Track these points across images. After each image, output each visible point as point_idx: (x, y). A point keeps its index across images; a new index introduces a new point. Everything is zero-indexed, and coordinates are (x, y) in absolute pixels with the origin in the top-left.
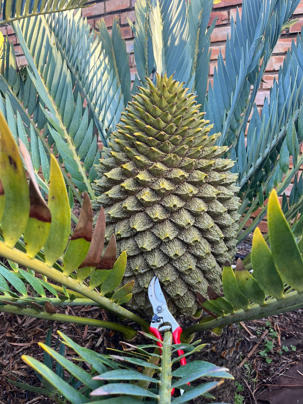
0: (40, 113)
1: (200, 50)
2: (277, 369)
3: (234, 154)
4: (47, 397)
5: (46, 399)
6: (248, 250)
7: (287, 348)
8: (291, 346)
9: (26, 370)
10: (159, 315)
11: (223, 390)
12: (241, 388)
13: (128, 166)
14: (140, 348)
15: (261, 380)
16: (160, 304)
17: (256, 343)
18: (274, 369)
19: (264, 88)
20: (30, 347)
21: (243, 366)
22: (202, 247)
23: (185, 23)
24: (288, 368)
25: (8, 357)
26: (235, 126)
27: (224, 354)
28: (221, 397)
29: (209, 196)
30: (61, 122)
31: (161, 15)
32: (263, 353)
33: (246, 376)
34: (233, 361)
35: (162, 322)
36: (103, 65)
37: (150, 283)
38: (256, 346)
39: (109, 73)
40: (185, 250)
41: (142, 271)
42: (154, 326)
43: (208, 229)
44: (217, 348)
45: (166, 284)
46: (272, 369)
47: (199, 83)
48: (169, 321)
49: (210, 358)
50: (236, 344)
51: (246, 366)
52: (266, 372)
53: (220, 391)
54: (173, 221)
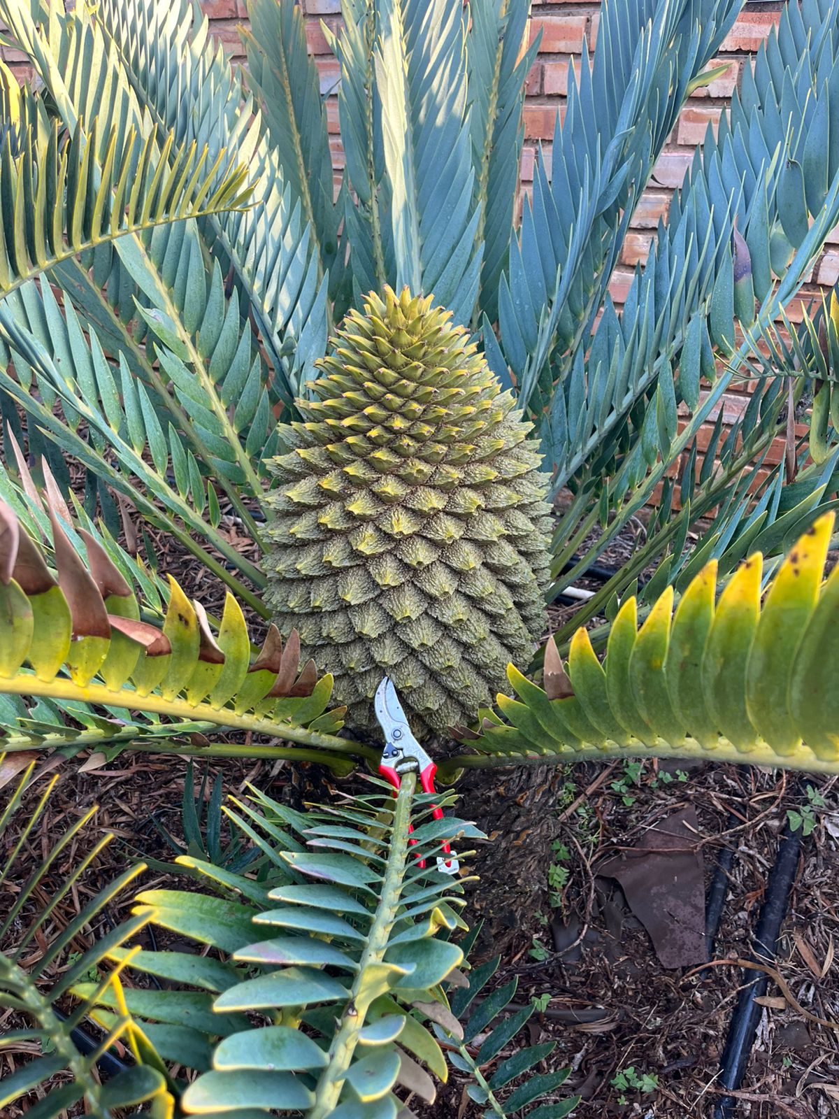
0: (122, 282)
1: (501, 111)
2: (643, 818)
3: (561, 397)
4: (178, 876)
5: (176, 880)
6: (621, 550)
7: (668, 775)
8: (678, 772)
9: (128, 825)
10: (397, 745)
11: (521, 860)
12: (567, 854)
13: (331, 481)
14: (361, 800)
15: (609, 839)
16: (397, 725)
17: (607, 766)
18: (637, 818)
19: (680, 142)
20: (131, 779)
21: (576, 811)
22: (472, 628)
23: (459, 72)
24: (665, 816)
25: (86, 800)
26: (570, 326)
27: (522, 798)
28: (515, 872)
29: (484, 538)
30: (178, 323)
31: (404, 33)
32: (617, 786)
33: (578, 829)
34: (541, 809)
35: (401, 756)
36: (267, 172)
37: (376, 689)
38: (606, 772)
39: (281, 192)
40: (440, 634)
41: (363, 670)
42: (388, 763)
43: (482, 598)
44: (508, 789)
45: (406, 691)
46: (633, 817)
47: (495, 206)
48: (414, 755)
49: (495, 805)
50: (550, 777)
51: (581, 811)
52: (621, 823)
53: (515, 862)
54: (419, 585)
